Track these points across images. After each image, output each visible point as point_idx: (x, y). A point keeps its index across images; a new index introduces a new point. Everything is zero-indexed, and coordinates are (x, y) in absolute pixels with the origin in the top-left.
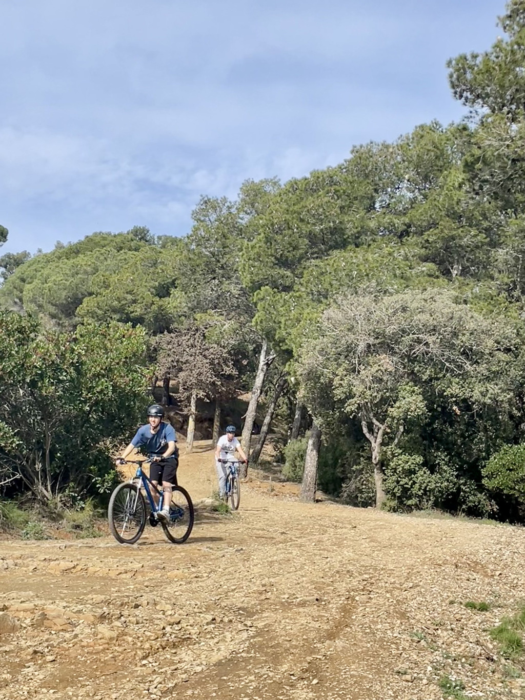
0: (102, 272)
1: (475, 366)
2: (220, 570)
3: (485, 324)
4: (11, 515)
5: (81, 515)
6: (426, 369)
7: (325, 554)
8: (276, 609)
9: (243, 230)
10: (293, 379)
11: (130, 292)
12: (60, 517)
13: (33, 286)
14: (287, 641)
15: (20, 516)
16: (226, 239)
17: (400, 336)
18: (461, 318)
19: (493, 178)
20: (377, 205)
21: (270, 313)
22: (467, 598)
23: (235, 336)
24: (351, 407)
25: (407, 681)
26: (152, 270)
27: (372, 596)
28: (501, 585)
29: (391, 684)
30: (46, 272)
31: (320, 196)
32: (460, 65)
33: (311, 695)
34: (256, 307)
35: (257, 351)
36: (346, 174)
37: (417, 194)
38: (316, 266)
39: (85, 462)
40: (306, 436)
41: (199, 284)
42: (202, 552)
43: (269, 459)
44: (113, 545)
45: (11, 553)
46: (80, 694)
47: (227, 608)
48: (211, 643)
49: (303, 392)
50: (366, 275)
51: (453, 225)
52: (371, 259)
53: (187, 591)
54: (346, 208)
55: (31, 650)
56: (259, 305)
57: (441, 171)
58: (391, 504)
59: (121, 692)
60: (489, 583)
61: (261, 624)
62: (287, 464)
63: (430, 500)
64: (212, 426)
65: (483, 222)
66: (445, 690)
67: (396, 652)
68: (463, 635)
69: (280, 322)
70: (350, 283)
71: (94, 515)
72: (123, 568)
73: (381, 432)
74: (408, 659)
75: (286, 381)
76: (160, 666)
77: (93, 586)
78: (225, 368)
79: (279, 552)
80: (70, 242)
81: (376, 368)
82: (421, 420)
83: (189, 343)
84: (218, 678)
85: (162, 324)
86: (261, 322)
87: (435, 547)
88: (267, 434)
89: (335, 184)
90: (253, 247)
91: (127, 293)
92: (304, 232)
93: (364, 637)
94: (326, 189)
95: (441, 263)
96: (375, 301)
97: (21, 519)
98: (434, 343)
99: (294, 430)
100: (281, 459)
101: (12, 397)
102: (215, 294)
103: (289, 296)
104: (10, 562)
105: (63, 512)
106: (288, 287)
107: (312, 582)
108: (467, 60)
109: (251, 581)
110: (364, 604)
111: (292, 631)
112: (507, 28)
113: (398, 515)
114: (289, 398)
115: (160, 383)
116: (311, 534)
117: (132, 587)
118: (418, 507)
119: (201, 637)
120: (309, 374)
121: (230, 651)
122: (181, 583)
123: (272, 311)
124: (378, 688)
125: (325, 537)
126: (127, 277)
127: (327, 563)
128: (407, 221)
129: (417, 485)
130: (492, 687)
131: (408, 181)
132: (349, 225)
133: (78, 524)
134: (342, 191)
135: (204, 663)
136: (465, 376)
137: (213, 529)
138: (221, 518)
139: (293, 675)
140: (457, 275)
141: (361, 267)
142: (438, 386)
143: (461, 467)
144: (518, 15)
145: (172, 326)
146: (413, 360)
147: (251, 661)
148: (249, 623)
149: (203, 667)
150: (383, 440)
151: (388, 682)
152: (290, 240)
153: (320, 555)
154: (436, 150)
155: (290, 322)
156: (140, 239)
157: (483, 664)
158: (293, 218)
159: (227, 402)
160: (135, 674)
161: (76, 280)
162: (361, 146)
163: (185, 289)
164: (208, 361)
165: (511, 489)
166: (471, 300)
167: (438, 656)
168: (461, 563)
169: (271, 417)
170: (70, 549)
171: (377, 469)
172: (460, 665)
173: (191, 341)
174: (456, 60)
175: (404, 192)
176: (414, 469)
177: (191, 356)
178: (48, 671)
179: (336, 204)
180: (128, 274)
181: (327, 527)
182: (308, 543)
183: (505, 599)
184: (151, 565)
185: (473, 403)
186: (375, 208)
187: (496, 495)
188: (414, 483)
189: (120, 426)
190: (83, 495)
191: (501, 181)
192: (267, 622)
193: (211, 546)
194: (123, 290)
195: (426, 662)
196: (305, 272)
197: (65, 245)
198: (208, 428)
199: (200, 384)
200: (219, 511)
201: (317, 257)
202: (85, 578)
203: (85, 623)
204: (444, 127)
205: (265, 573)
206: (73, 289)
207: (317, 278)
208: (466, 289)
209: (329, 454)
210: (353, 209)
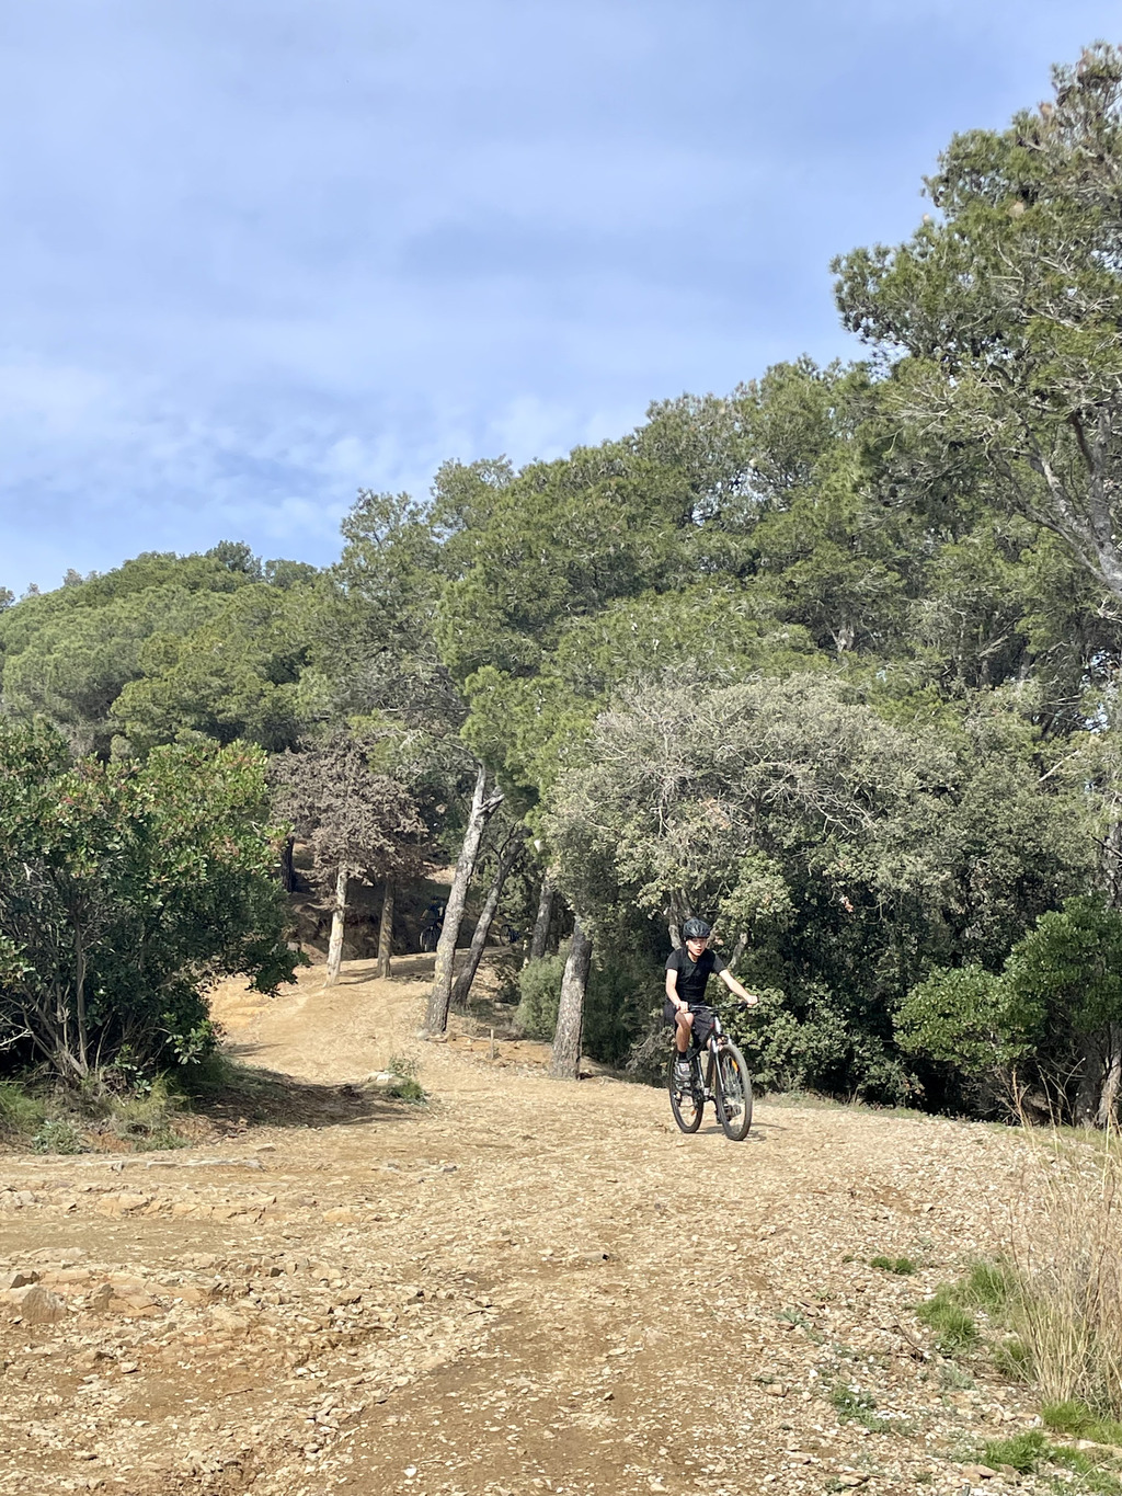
0: (161, 633)
1: (879, 820)
2: (420, 1206)
3: (898, 741)
4: (12, 1108)
5: (143, 1106)
6: (791, 825)
7: (611, 1174)
8: (532, 1275)
9: (441, 557)
10: (537, 843)
11: (217, 673)
12: (105, 1110)
13: (23, 660)
14: (557, 1329)
15: (29, 1109)
16: (407, 574)
17: (742, 764)
18: (854, 729)
19: (915, 476)
20: (696, 514)
21: (494, 716)
22: (873, 1251)
23: (423, 759)
24: (649, 897)
25: (776, 1395)
26: (259, 630)
28: (933, 1229)
29: (747, 1400)
30: (49, 631)
31: (590, 496)
32: (855, 269)
33: (608, 1421)
34: (468, 706)
35: (466, 785)
36: (638, 455)
37: (772, 495)
38: (582, 628)
39: (153, 1005)
40: (560, 951)
41: (355, 659)
42: (381, 1173)
43: (487, 995)
44: (210, 1162)
45: (24, 1178)
46: (193, 1428)
47: (441, 1274)
48: (418, 1337)
49: (559, 869)
50: (676, 647)
51: (839, 555)
52: (685, 616)
53: (363, 1244)
54: (638, 520)
55: (92, 1352)
56: (474, 702)
57: (816, 452)
59: (265, 1422)
60: (912, 1225)
61: (506, 1302)
62: (523, 1005)
63: (797, 1073)
64: (376, 931)
65: (894, 550)
66: (842, 1410)
67: (753, 1346)
68: (868, 1316)
69: (514, 734)
70: (647, 663)
71: (168, 1107)
72: (239, 1204)
74: (774, 1359)
75: (520, 846)
76: (330, 1378)
77: (188, 1238)
78: (403, 820)
79: (525, 1172)
80: (94, 572)
81: (692, 828)
82: (781, 921)
83: (334, 771)
84: (441, 1395)
85: (281, 735)
86: (477, 734)
87: (812, 1160)
88: (483, 946)
89: (617, 475)
90: (462, 591)
91: (211, 674)
92: (560, 564)
93: (694, 1322)
94: (601, 483)
95: (814, 625)
96: (694, 696)
97: (30, 1115)
98: (806, 777)
99: (536, 940)
100: (511, 996)
101: (11, 882)
102: (385, 679)
103: (531, 684)
104: (26, 1195)
105: (110, 1101)
106: (529, 668)
107: (594, 1227)
108: (868, 260)
109: (480, 1226)
111: (565, 1313)
112: (941, 199)
114: (526, 880)
116: (578, 1138)
117: (261, 1238)
118: (775, 1087)
119: (400, 1326)
120: (569, 834)
121: (457, 1350)
122: (351, 1230)
123: (499, 713)
124: (725, 1406)
125: (607, 1144)
126: (213, 643)
127: (617, 1191)
128: (753, 545)
129: (774, 1045)
130: (923, 1405)
131: (755, 469)
132: (645, 553)
133: (140, 1123)
134: (630, 488)
135: (411, 1370)
136: (862, 840)
137: (394, 1132)
138: (407, 1110)
140: (845, 647)
141: (668, 631)
142: (813, 859)
143: (855, 1010)
144: (960, 178)
145: (300, 740)
146: (765, 809)
147: (497, 1365)
148: (485, 1300)
149: (410, 1377)
151: (743, 1398)
152: (533, 578)
153: (603, 1177)
154: (806, 412)
155: (533, 734)
156: (233, 567)
157: (907, 1365)
158: (538, 538)
159: (407, 885)
160: (287, 1392)
161: (109, 648)
162: (667, 403)
163: (328, 668)
164: (370, 806)
165: (947, 1051)
166: (873, 696)
167: (826, 1353)
168: (861, 1189)
169: (492, 914)
170: (131, 1171)
172: (865, 1368)
173: (338, 768)
174: (847, 259)
175: (748, 490)
176: (768, 1015)
177: (338, 796)
178: (127, 1389)
179: (621, 513)
180: (213, 638)
181: (609, 1126)
182: (577, 1156)
183: (941, 1252)
184: (291, 1197)
185: (878, 891)
186: (692, 521)
187: (919, 1063)
188: (768, 1041)
190: (146, 1068)
191: (930, 481)
192: (516, 1298)
193: (396, 1162)
194: (204, 669)
195: (807, 1362)
196: (562, 639)
197: (83, 578)
198: (367, 935)
199: (354, 852)
200: (403, 1096)
201: (584, 613)
202: (167, 1223)
203: (186, 1303)
204: (821, 370)
205: (505, 1210)
206: (102, 666)
207: (585, 650)
208: (863, 674)
209: (605, 987)
210: (652, 520)
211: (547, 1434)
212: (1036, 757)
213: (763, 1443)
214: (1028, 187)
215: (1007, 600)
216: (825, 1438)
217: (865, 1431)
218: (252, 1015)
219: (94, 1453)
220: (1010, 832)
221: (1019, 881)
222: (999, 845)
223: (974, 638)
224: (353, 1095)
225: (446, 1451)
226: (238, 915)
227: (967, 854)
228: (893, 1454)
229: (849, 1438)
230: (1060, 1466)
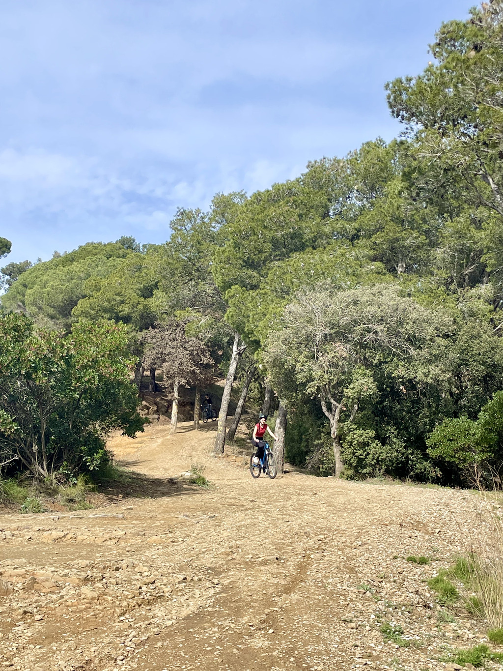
0: (94, 277)
1: (418, 350)
2: (194, 535)
3: (425, 314)
4: (12, 492)
5: (73, 490)
6: (376, 354)
7: (287, 518)
8: (241, 568)
9: (215, 237)
10: (260, 366)
11: (119, 294)
12: (55, 492)
13: (34, 291)
14: (248, 595)
15: (20, 492)
16: (200, 245)
17: (352, 326)
18: (405, 309)
19: (428, 186)
20: (331, 213)
21: (239, 308)
22: (408, 553)
23: (211, 330)
24: (311, 389)
25: (353, 628)
26: (137, 274)
27: (325, 554)
28: (439, 541)
29: (338, 631)
30: (45, 278)
31: (281, 205)
32: (396, 88)
33: (266, 643)
34: (228, 304)
35: (230, 343)
36: (303, 186)
37: (365, 203)
38: (279, 267)
39: (77, 443)
40: (275, 415)
41: (178, 285)
42: (179, 519)
43: (243, 436)
44: (100, 516)
45: (9, 525)
46: (64, 649)
47: (197, 568)
48: (181, 600)
49: (270, 377)
50: (322, 274)
51: (397, 229)
52: (326, 260)
53: (163, 554)
54: (304, 216)
55: (21, 611)
56: (230, 302)
57: (386, 182)
58: (348, 473)
59: (100, 645)
60: (428, 540)
61: (226, 582)
63: (382, 468)
64: (193, 410)
65: (423, 225)
66: (386, 635)
67: (344, 603)
68: (404, 586)
69: (249, 316)
70: (309, 281)
71: (85, 490)
72: (108, 535)
73: (338, 410)
74: (354, 609)
75: (256, 368)
76: (136, 622)
77: (80, 552)
78: (203, 358)
79: (247, 517)
80: (66, 252)
81: (330, 356)
82: (373, 398)
83: (171, 337)
84: (186, 631)
85: (147, 321)
86: (232, 317)
87: (384, 509)
88: (241, 414)
89: (294, 195)
90: (223, 252)
91: (116, 295)
92: (268, 237)
93: (316, 591)
94: (286, 199)
95: (387, 262)
96: (330, 296)
97: (20, 495)
98: (382, 331)
99: (264, 410)
101: (10, 388)
102: (192, 294)
103: (256, 293)
104: (8, 533)
105: (58, 488)
106: (255, 286)
107: (273, 543)
108: (402, 83)
109: (220, 544)
110: (318, 561)
111: (253, 587)
112: (437, 54)
113: (354, 482)
114: (259, 383)
115: (147, 373)
116: (277, 501)
117: (115, 552)
118: (372, 475)
119: (174, 595)
120: (274, 361)
121: (198, 606)
122: (159, 547)
123: (241, 306)
124: (326, 635)
125: (289, 504)
126: (116, 280)
127: (288, 526)
128: (357, 226)
129: (371, 456)
130: (428, 631)
131: (357, 191)
132: (307, 231)
133: (72, 498)
134: (299, 201)
135: (175, 617)
136: (409, 360)
137: (190, 499)
138: (198, 489)
139: (252, 626)
140: (401, 272)
141: (318, 267)
142: (387, 369)
143: (409, 439)
144: (446, 43)
145: (156, 323)
146: (364, 346)
147: (216, 615)
148: (216, 581)
149: (173, 621)
150: (340, 417)
151: (335, 630)
152: (256, 244)
153: (283, 519)
154: (380, 163)
155: (257, 316)
156: (127, 248)
157: (421, 611)
158: (258, 226)
159: (206, 388)
160: (113, 629)
161: (71, 285)
162: (316, 162)
163: (165, 290)
164: (188, 352)
165: (452, 457)
166: (414, 293)
167: (380, 606)
168: (405, 523)
169: (244, 400)
170: (62, 521)
171: (336, 443)
172: (400, 613)
173: (173, 335)
174: (392, 83)
175: (354, 200)
176: (368, 442)
177: (173, 348)
178: (36, 629)
179: (295, 213)
180: (116, 278)
181: (292, 495)
182: (274, 509)
183: (442, 553)
184: (133, 532)
185: (418, 383)
186: (329, 216)
187: (439, 462)
188: (368, 454)
189: (107, 410)
190: (75, 473)
191: (435, 188)
192: (232, 579)
193: (188, 514)
194: (113, 293)
195: (370, 610)
196: (270, 272)
197: (61, 254)
198: (190, 411)
199: (181, 373)
200: (197, 483)
201: (279, 260)
202: (73, 545)
203: (71, 585)
204: (387, 144)
205: (233, 536)
206: (69, 293)
207: (280, 277)
208: (410, 284)
209: (295, 431)
210: (310, 216)
211: (235, 651)
212: (492, 320)
213: (344, 654)
214: (477, 44)
215: (477, 247)
216: (375, 650)
217: (397, 646)
218: (137, 447)
219: (13, 663)
220: (480, 354)
221: (485, 377)
222: (474, 361)
223: (461, 265)
224: (173, 483)
225: (183, 660)
226: (115, 401)
227: (459, 366)
228: (410, 658)
229: (388, 650)
230: (496, 663)
